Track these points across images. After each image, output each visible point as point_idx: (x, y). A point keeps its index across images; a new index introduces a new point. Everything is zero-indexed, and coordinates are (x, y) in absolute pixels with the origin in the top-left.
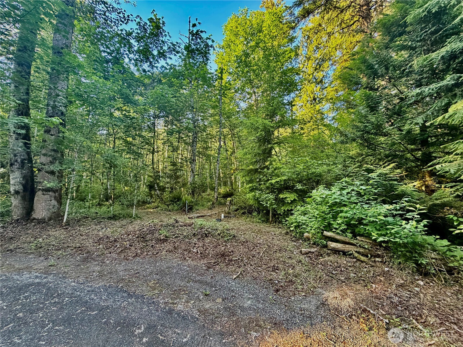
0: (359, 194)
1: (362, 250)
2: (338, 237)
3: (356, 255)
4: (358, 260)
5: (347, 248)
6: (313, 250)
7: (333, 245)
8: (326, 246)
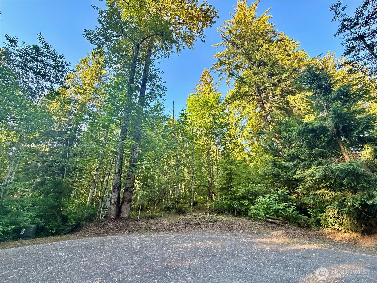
0: (277, 200)
1: (280, 221)
2: (272, 217)
3: (279, 223)
4: (280, 225)
5: (276, 221)
6: (263, 223)
7: (270, 220)
8: (268, 221)
